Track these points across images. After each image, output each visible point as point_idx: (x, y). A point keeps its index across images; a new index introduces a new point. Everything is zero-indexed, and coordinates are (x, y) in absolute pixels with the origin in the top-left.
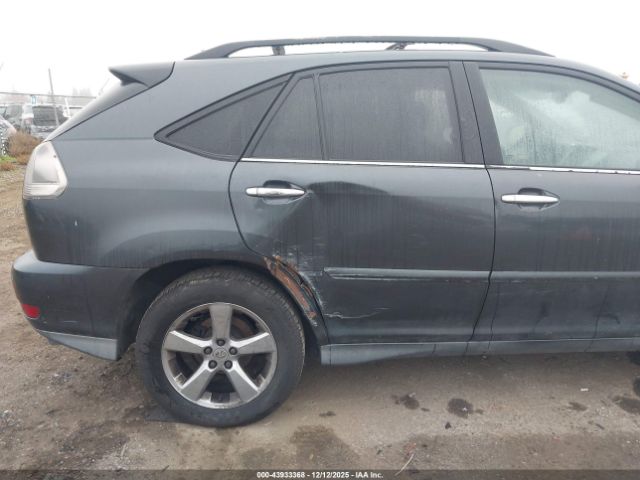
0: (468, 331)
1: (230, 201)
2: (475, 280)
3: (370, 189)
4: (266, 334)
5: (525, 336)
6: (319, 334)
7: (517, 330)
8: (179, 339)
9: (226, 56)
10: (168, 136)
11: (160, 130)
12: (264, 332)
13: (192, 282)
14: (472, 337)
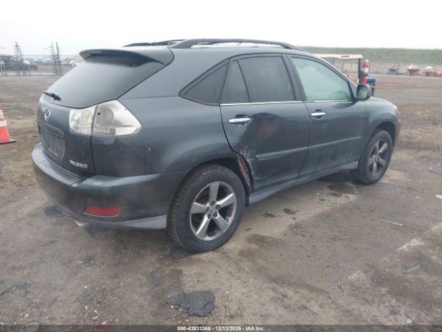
0: (297, 175)
1: (223, 127)
2: (304, 151)
3: (271, 115)
4: (232, 195)
5: (312, 173)
6: (250, 189)
7: (311, 171)
8: (197, 207)
9: (189, 47)
10: (185, 93)
11: (182, 90)
12: (230, 193)
13: (204, 174)
14: (298, 178)
